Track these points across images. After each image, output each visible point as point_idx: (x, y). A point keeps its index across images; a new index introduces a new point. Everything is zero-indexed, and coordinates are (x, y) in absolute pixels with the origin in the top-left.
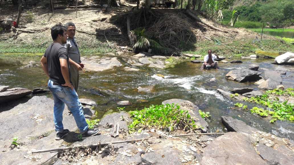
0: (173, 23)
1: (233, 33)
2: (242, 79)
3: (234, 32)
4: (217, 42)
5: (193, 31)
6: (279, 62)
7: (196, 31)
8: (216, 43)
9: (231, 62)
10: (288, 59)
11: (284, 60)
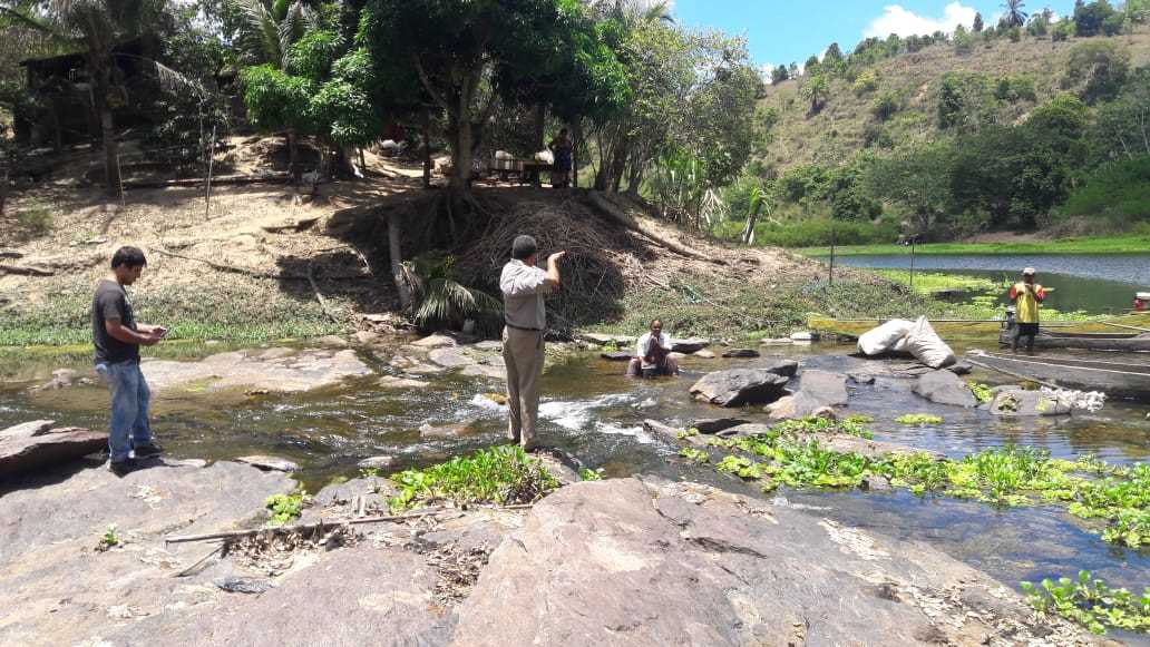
0: (544, 236)
1: (743, 263)
2: (731, 398)
3: (747, 261)
4: (689, 293)
5: (614, 260)
6: (868, 351)
7: (620, 260)
8: (688, 299)
9: (724, 356)
10: (894, 341)
11: (883, 343)
